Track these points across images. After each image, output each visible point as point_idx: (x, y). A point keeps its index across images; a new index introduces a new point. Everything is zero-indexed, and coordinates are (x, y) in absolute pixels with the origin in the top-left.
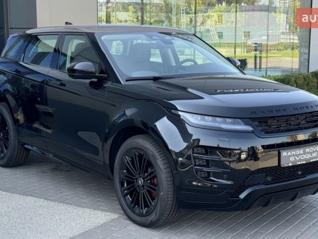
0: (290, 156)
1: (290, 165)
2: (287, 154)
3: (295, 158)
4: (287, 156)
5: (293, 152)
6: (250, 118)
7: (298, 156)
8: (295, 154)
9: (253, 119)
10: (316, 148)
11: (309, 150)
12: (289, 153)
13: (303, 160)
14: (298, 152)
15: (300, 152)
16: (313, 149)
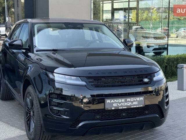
3: (117, 105)
4: (111, 103)
6: (86, 77)
7: (120, 103)
10: (136, 99)
11: (130, 100)
12: (112, 101)
13: (124, 106)
14: (120, 100)
15: (122, 100)
16: (134, 99)
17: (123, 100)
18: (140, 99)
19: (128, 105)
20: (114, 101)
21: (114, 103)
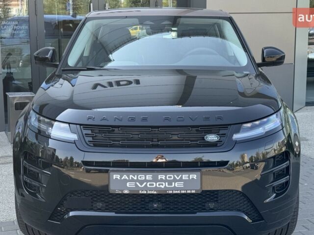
0: (126, 181)
1: (126, 192)
2: (121, 177)
3: (136, 185)
4: (121, 180)
5: (131, 176)
6: (81, 125)
7: (141, 182)
8: (135, 178)
9: (85, 126)
10: (180, 176)
11: (166, 178)
12: (125, 177)
13: (151, 189)
14: (142, 177)
15: (145, 177)
16: (174, 177)
17: (149, 177)
18: (189, 177)
19: (161, 187)
20: (129, 177)
21: (129, 181)
